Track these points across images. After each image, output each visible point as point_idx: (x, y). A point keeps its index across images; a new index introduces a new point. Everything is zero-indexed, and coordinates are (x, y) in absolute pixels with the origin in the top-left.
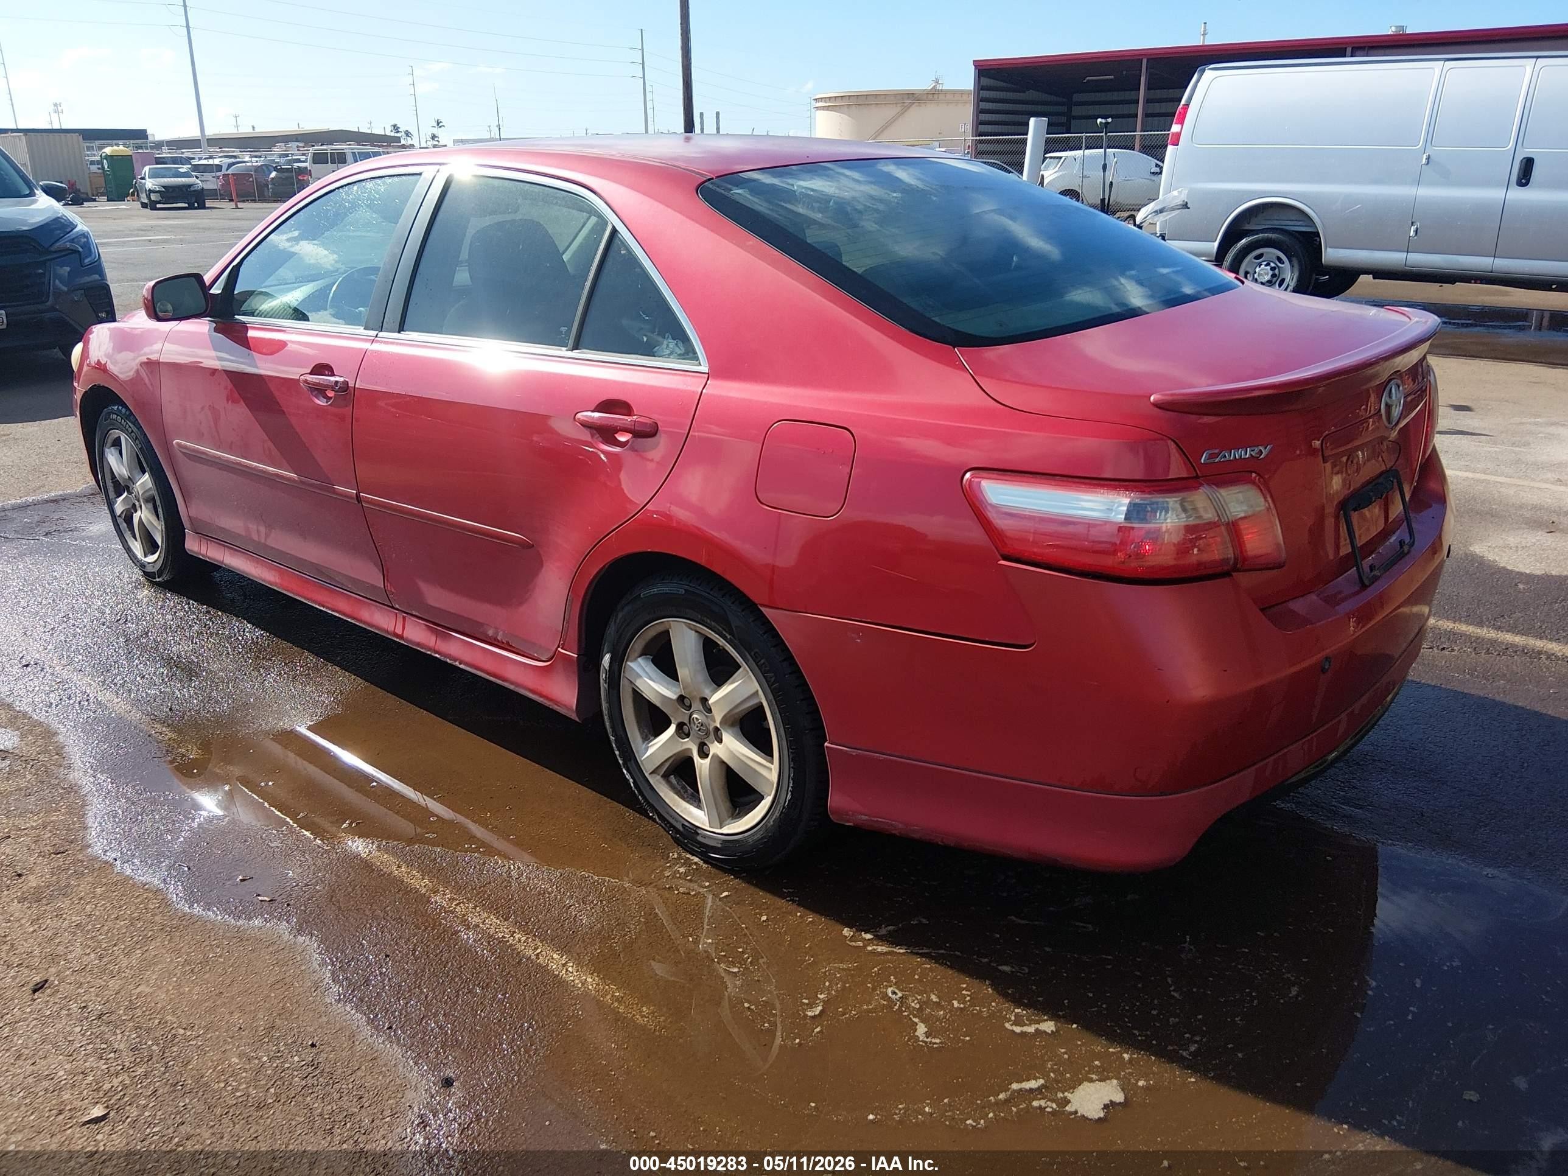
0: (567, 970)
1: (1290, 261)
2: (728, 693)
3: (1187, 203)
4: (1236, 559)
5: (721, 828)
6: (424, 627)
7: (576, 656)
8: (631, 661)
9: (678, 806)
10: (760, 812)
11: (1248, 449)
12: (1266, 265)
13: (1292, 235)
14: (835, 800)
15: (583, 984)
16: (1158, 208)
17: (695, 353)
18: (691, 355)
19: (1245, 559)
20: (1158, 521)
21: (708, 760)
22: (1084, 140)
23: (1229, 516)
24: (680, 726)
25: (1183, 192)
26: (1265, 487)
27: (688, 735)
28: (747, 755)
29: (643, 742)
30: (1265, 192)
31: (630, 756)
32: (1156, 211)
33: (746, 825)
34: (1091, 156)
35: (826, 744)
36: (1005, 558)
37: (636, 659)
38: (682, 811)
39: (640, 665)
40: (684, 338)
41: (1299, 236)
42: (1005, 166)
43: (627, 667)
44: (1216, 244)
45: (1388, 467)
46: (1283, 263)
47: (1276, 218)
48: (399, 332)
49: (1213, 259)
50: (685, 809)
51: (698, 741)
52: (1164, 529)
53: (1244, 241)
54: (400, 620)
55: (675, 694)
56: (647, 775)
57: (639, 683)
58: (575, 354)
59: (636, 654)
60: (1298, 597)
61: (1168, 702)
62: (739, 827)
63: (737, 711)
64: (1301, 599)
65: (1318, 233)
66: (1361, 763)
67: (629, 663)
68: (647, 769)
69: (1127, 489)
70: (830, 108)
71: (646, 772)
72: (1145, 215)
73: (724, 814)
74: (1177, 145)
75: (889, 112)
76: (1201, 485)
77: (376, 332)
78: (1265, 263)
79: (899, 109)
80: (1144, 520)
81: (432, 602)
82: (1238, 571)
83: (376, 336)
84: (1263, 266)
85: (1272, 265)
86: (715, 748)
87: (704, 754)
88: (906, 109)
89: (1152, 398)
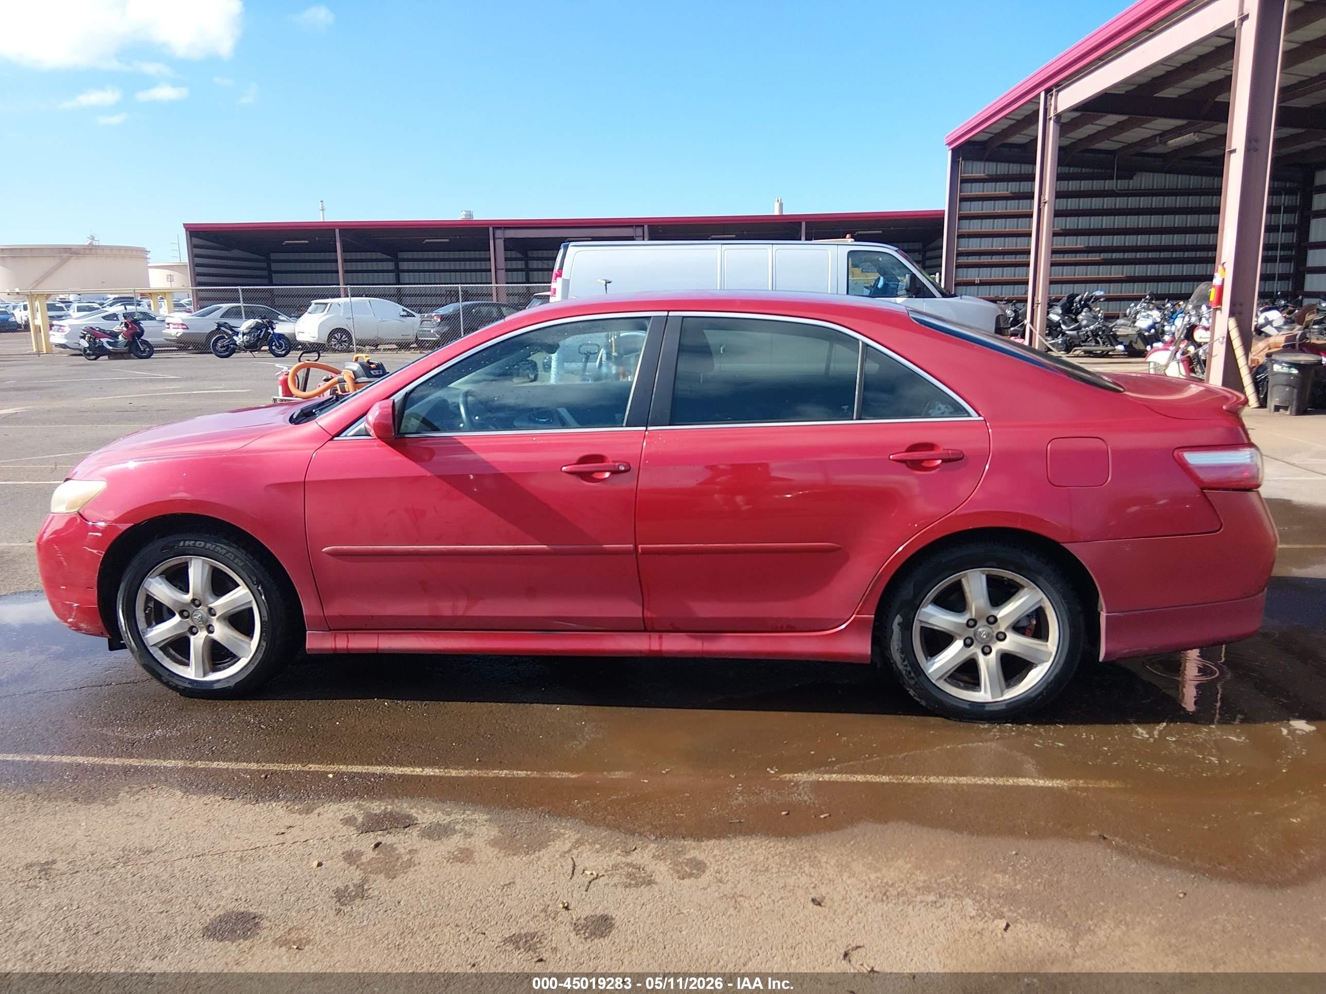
6: (686, 638)
7: (873, 618)
9: (961, 694)
10: (1037, 675)
21: (991, 655)
24: (965, 640)
27: (971, 645)
28: (1029, 641)
29: (927, 661)
33: (1025, 687)
35: (1104, 614)
38: (965, 697)
43: (921, 613)
48: (670, 425)
50: (967, 694)
51: (982, 646)
54: (655, 639)
55: (965, 619)
56: (934, 682)
57: (932, 621)
67: (923, 609)
68: (934, 678)
73: (1004, 687)
81: (702, 614)
83: (647, 430)
86: (998, 646)
87: (985, 653)
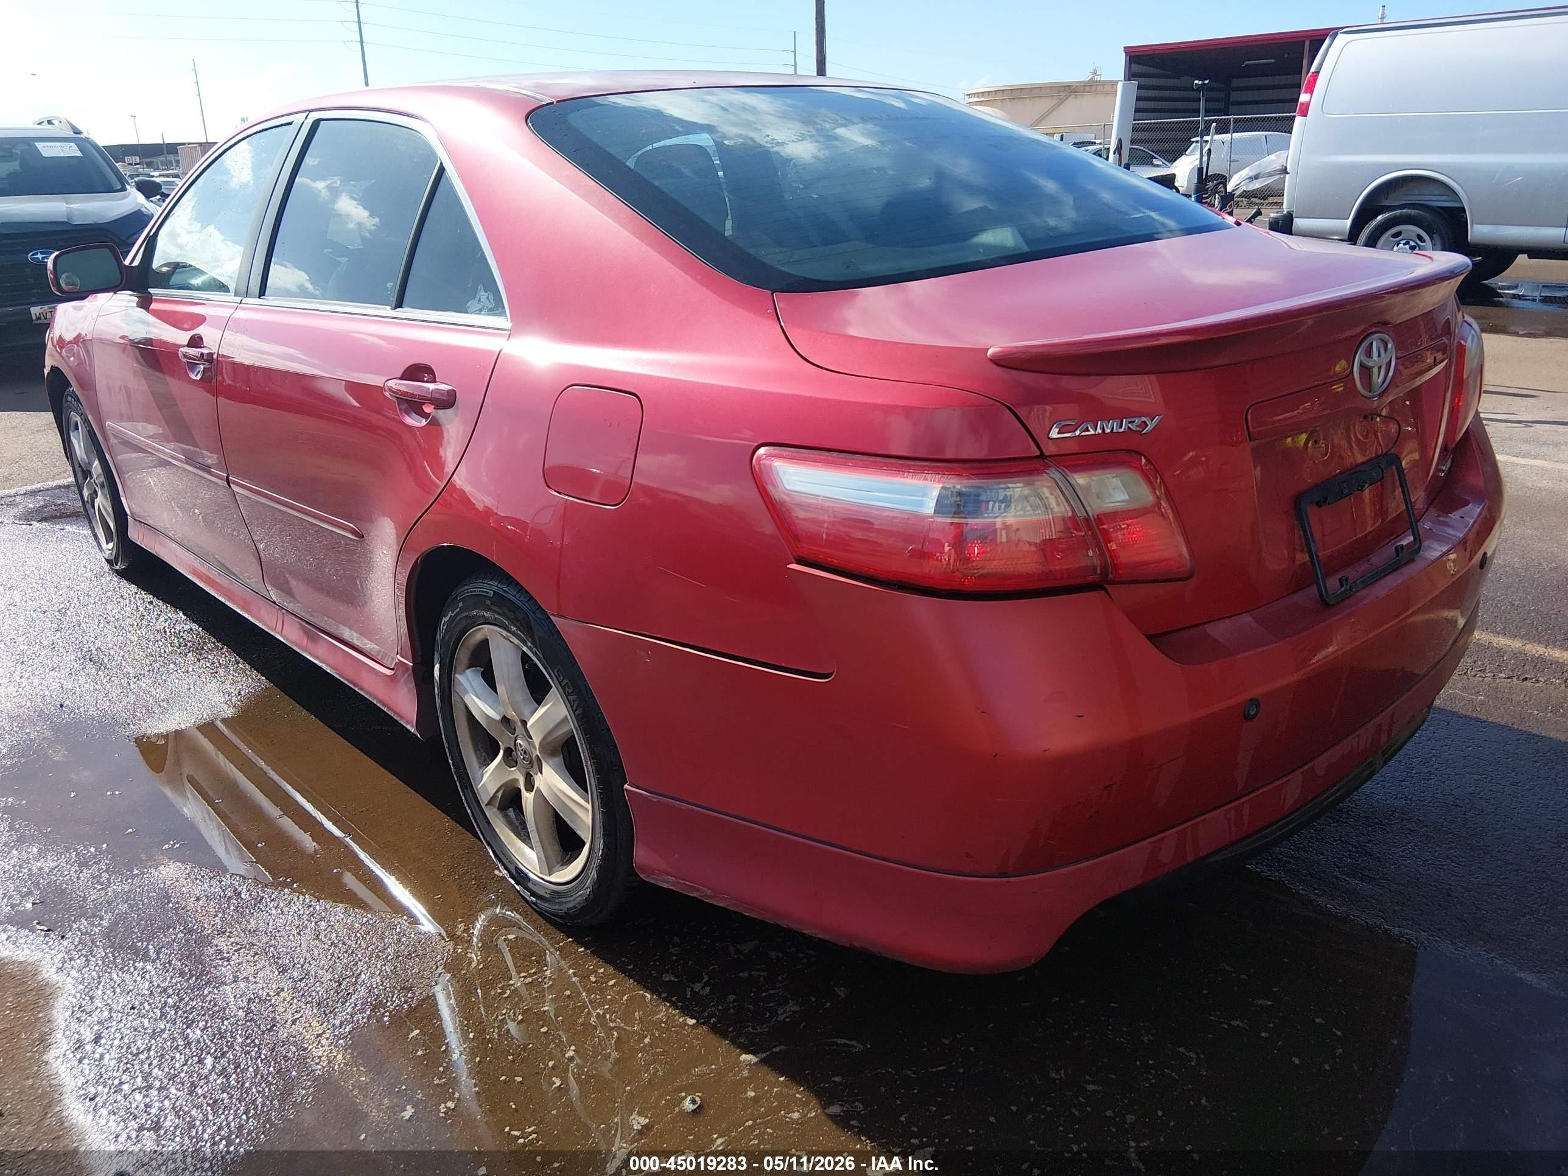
0: (319, 1042)
1: (1432, 239)
2: (542, 715)
3: (1286, 168)
4: (1104, 567)
5: (550, 875)
6: (298, 626)
7: (411, 664)
8: (460, 674)
9: (513, 845)
10: (582, 860)
11: (1124, 420)
12: (1404, 244)
13: (1435, 211)
14: (641, 855)
15: (330, 1062)
16: (1252, 174)
17: (503, 308)
18: (500, 310)
19: (1116, 567)
20: (990, 515)
21: (533, 793)
22: (1232, 123)
23: (1088, 509)
24: (509, 752)
25: (1282, 155)
26: (1152, 474)
27: (516, 763)
28: (565, 791)
29: (480, 768)
30: (1403, 164)
31: (468, 785)
32: (1250, 178)
33: (571, 874)
34: (1240, 140)
35: (626, 786)
36: (799, 562)
37: (463, 672)
38: (516, 851)
39: (468, 679)
40: (493, 288)
41: (1442, 212)
42: (1151, 153)
43: (456, 679)
44: (1349, 222)
45: (1384, 452)
46: (1424, 242)
47: (1417, 192)
48: (259, 297)
49: (1346, 237)
50: (519, 848)
51: (524, 771)
52: (998, 526)
53: (1379, 218)
54: (281, 616)
55: (499, 715)
56: (483, 806)
57: (467, 700)
58: (399, 312)
59: (464, 666)
60: (1225, 618)
61: (995, 756)
62: (565, 876)
63: (550, 738)
64: (1227, 621)
65: (1464, 208)
66: (1385, 822)
67: (457, 676)
68: (484, 799)
69: (936, 471)
70: (983, 104)
71: (483, 803)
72: (1238, 182)
73: (553, 859)
74: (1306, 116)
75: (1044, 105)
76: (1048, 467)
77: (240, 298)
78: (1404, 242)
79: (1055, 102)
80: (976, 513)
82: (1112, 582)
83: (241, 303)
84: (1401, 245)
85: (1412, 243)
86: (539, 781)
87: (530, 786)
88: (1062, 101)
89: (990, 352)
